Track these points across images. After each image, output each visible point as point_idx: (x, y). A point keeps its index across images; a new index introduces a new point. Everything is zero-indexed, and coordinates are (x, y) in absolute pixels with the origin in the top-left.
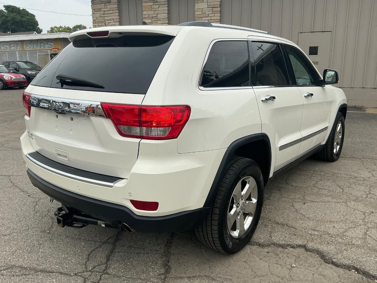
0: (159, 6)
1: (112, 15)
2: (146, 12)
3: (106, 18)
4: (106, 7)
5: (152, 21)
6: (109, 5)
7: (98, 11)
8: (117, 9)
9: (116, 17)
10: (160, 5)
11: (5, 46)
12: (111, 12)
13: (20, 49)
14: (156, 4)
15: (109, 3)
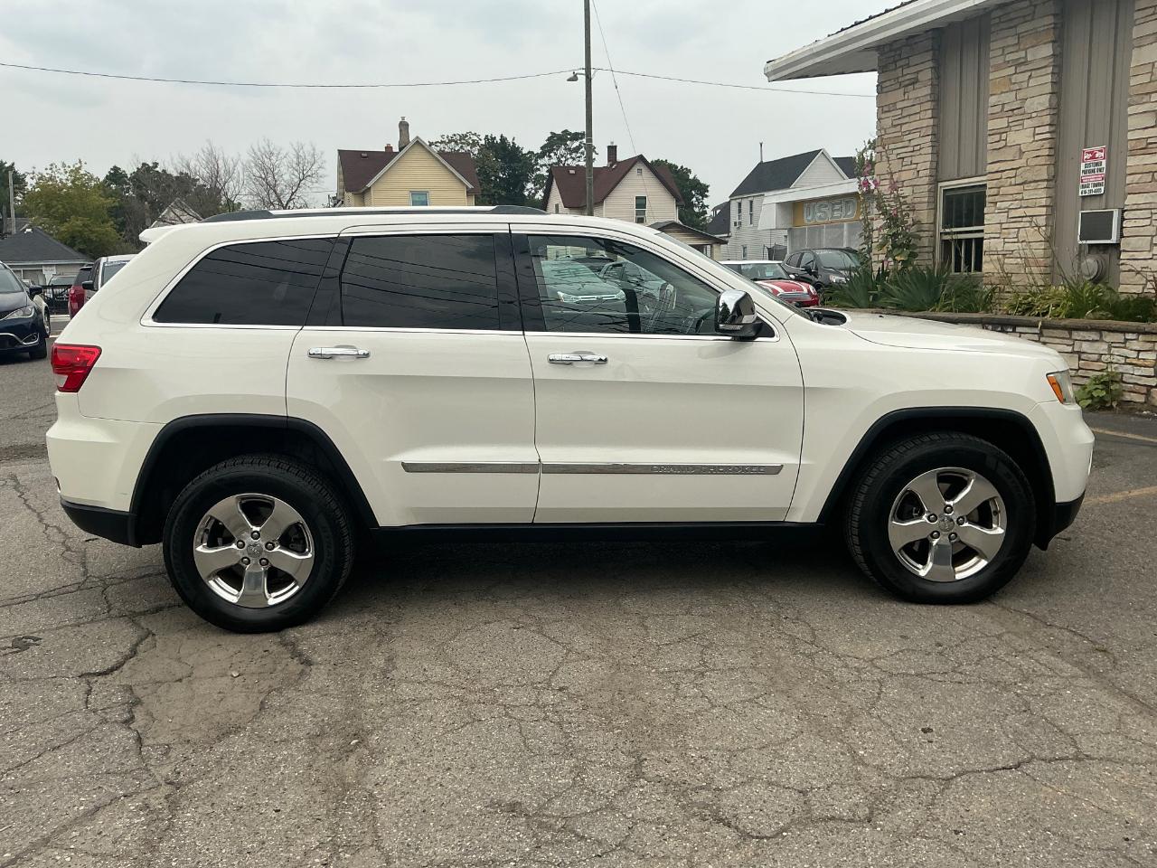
0: (1029, 73)
1: (917, 117)
2: (996, 96)
3: (905, 128)
4: (906, 97)
5: (1009, 123)
6: (914, 89)
7: (889, 111)
8: (928, 98)
9: (925, 123)
10: (1033, 72)
11: (823, 209)
12: (917, 109)
13: (852, 215)
14: (1023, 68)
15: (913, 83)
